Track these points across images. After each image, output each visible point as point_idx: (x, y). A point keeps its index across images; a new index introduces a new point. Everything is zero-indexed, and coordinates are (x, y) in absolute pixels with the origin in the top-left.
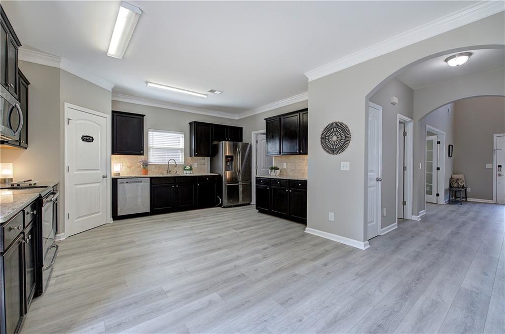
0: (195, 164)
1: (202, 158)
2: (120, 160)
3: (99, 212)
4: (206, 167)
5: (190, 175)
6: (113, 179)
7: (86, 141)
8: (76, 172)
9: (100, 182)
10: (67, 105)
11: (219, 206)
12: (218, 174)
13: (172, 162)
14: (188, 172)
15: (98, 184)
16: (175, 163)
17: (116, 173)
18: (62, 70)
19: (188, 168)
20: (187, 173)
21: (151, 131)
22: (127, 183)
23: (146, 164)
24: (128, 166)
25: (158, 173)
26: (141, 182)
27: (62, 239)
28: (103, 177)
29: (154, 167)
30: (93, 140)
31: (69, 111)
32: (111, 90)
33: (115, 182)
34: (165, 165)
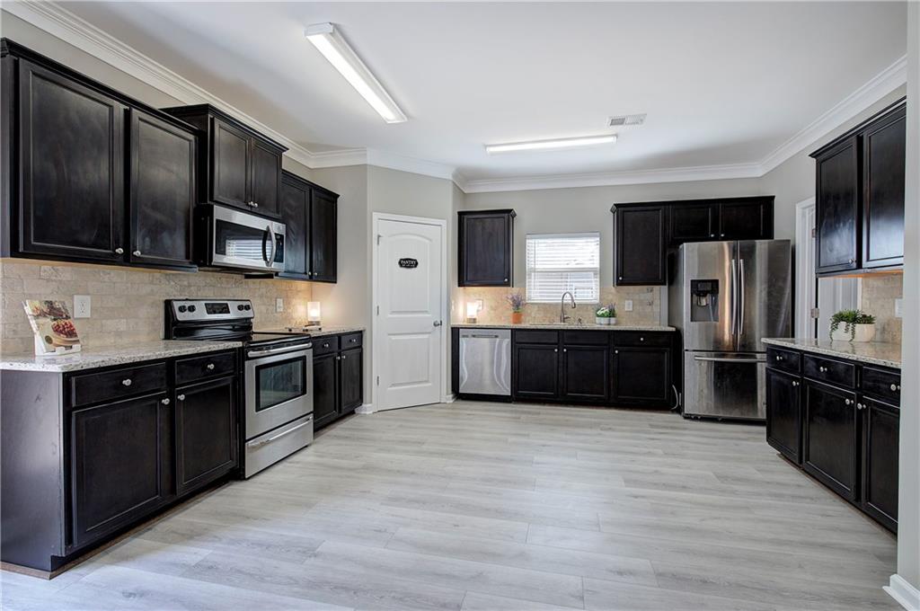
0: (627, 302)
1: (645, 287)
2: (480, 295)
3: (427, 382)
4: (656, 309)
5: (607, 328)
6: (452, 328)
7: (406, 267)
8: (391, 316)
9: (429, 333)
10: (376, 216)
11: (673, 411)
12: (674, 329)
13: (568, 299)
14: (604, 321)
15: (426, 336)
16: (573, 300)
17: (470, 319)
18: (370, 166)
19: (605, 310)
20: (601, 324)
21: (532, 239)
22: (474, 336)
23: (518, 304)
24: (491, 307)
25: (544, 320)
26: (496, 337)
27: (368, 413)
28: (435, 325)
29: (536, 308)
30: (417, 263)
31: (379, 223)
32: (451, 178)
33: (455, 332)
34: (557, 304)
